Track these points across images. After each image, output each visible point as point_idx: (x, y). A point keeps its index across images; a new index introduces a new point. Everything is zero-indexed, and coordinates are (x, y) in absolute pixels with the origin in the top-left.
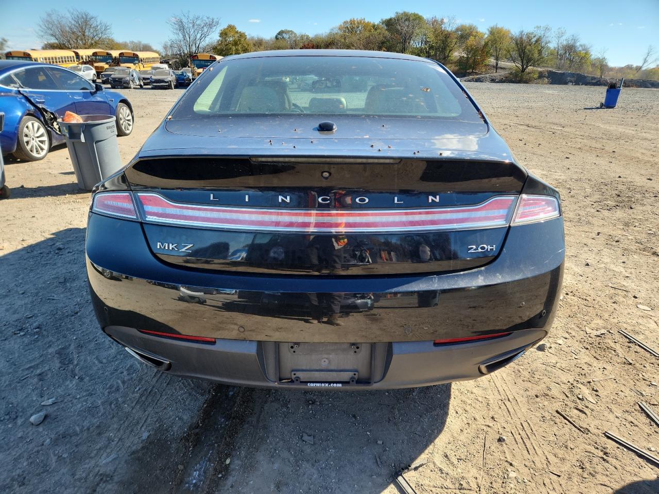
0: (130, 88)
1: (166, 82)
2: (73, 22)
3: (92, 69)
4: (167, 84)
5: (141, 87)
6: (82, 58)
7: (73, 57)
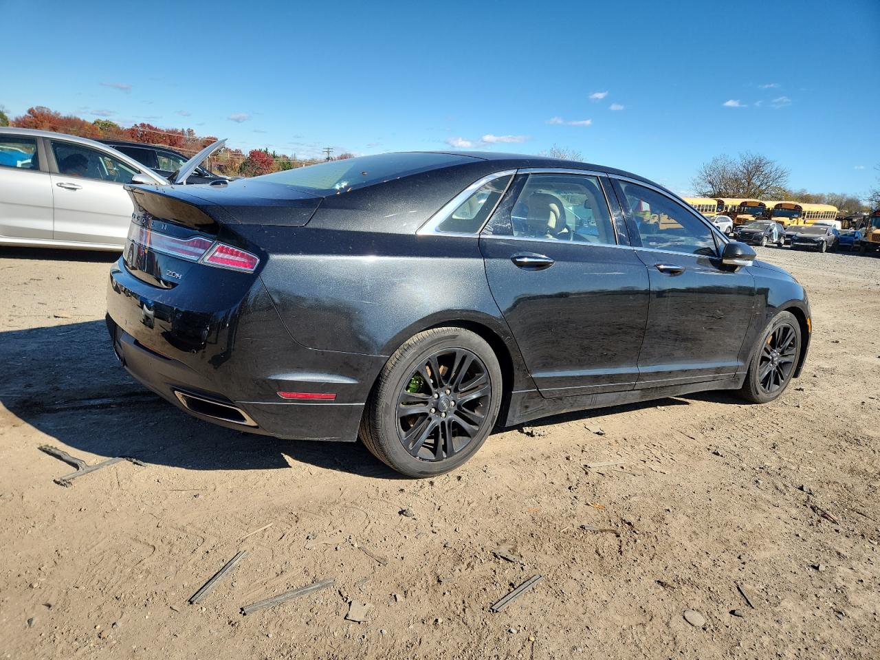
0: (761, 245)
1: (815, 242)
2: (741, 169)
3: (729, 221)
4: (816, 245)
5: (779, 246)
6: (726, 208)
7: (714, 206)
